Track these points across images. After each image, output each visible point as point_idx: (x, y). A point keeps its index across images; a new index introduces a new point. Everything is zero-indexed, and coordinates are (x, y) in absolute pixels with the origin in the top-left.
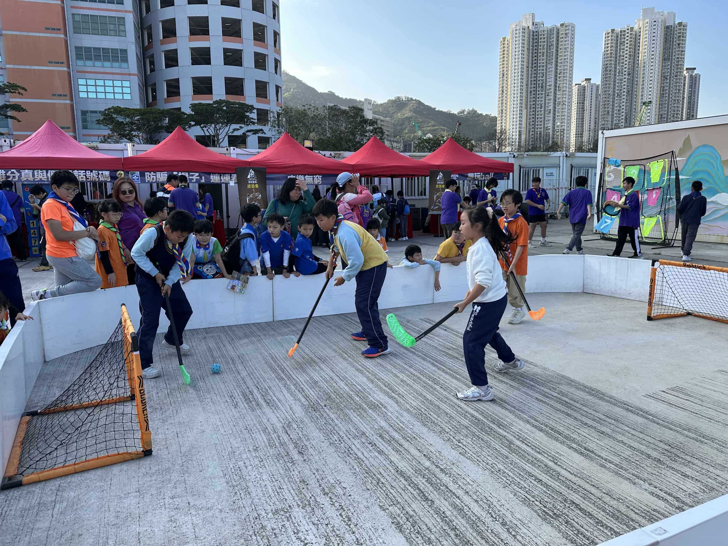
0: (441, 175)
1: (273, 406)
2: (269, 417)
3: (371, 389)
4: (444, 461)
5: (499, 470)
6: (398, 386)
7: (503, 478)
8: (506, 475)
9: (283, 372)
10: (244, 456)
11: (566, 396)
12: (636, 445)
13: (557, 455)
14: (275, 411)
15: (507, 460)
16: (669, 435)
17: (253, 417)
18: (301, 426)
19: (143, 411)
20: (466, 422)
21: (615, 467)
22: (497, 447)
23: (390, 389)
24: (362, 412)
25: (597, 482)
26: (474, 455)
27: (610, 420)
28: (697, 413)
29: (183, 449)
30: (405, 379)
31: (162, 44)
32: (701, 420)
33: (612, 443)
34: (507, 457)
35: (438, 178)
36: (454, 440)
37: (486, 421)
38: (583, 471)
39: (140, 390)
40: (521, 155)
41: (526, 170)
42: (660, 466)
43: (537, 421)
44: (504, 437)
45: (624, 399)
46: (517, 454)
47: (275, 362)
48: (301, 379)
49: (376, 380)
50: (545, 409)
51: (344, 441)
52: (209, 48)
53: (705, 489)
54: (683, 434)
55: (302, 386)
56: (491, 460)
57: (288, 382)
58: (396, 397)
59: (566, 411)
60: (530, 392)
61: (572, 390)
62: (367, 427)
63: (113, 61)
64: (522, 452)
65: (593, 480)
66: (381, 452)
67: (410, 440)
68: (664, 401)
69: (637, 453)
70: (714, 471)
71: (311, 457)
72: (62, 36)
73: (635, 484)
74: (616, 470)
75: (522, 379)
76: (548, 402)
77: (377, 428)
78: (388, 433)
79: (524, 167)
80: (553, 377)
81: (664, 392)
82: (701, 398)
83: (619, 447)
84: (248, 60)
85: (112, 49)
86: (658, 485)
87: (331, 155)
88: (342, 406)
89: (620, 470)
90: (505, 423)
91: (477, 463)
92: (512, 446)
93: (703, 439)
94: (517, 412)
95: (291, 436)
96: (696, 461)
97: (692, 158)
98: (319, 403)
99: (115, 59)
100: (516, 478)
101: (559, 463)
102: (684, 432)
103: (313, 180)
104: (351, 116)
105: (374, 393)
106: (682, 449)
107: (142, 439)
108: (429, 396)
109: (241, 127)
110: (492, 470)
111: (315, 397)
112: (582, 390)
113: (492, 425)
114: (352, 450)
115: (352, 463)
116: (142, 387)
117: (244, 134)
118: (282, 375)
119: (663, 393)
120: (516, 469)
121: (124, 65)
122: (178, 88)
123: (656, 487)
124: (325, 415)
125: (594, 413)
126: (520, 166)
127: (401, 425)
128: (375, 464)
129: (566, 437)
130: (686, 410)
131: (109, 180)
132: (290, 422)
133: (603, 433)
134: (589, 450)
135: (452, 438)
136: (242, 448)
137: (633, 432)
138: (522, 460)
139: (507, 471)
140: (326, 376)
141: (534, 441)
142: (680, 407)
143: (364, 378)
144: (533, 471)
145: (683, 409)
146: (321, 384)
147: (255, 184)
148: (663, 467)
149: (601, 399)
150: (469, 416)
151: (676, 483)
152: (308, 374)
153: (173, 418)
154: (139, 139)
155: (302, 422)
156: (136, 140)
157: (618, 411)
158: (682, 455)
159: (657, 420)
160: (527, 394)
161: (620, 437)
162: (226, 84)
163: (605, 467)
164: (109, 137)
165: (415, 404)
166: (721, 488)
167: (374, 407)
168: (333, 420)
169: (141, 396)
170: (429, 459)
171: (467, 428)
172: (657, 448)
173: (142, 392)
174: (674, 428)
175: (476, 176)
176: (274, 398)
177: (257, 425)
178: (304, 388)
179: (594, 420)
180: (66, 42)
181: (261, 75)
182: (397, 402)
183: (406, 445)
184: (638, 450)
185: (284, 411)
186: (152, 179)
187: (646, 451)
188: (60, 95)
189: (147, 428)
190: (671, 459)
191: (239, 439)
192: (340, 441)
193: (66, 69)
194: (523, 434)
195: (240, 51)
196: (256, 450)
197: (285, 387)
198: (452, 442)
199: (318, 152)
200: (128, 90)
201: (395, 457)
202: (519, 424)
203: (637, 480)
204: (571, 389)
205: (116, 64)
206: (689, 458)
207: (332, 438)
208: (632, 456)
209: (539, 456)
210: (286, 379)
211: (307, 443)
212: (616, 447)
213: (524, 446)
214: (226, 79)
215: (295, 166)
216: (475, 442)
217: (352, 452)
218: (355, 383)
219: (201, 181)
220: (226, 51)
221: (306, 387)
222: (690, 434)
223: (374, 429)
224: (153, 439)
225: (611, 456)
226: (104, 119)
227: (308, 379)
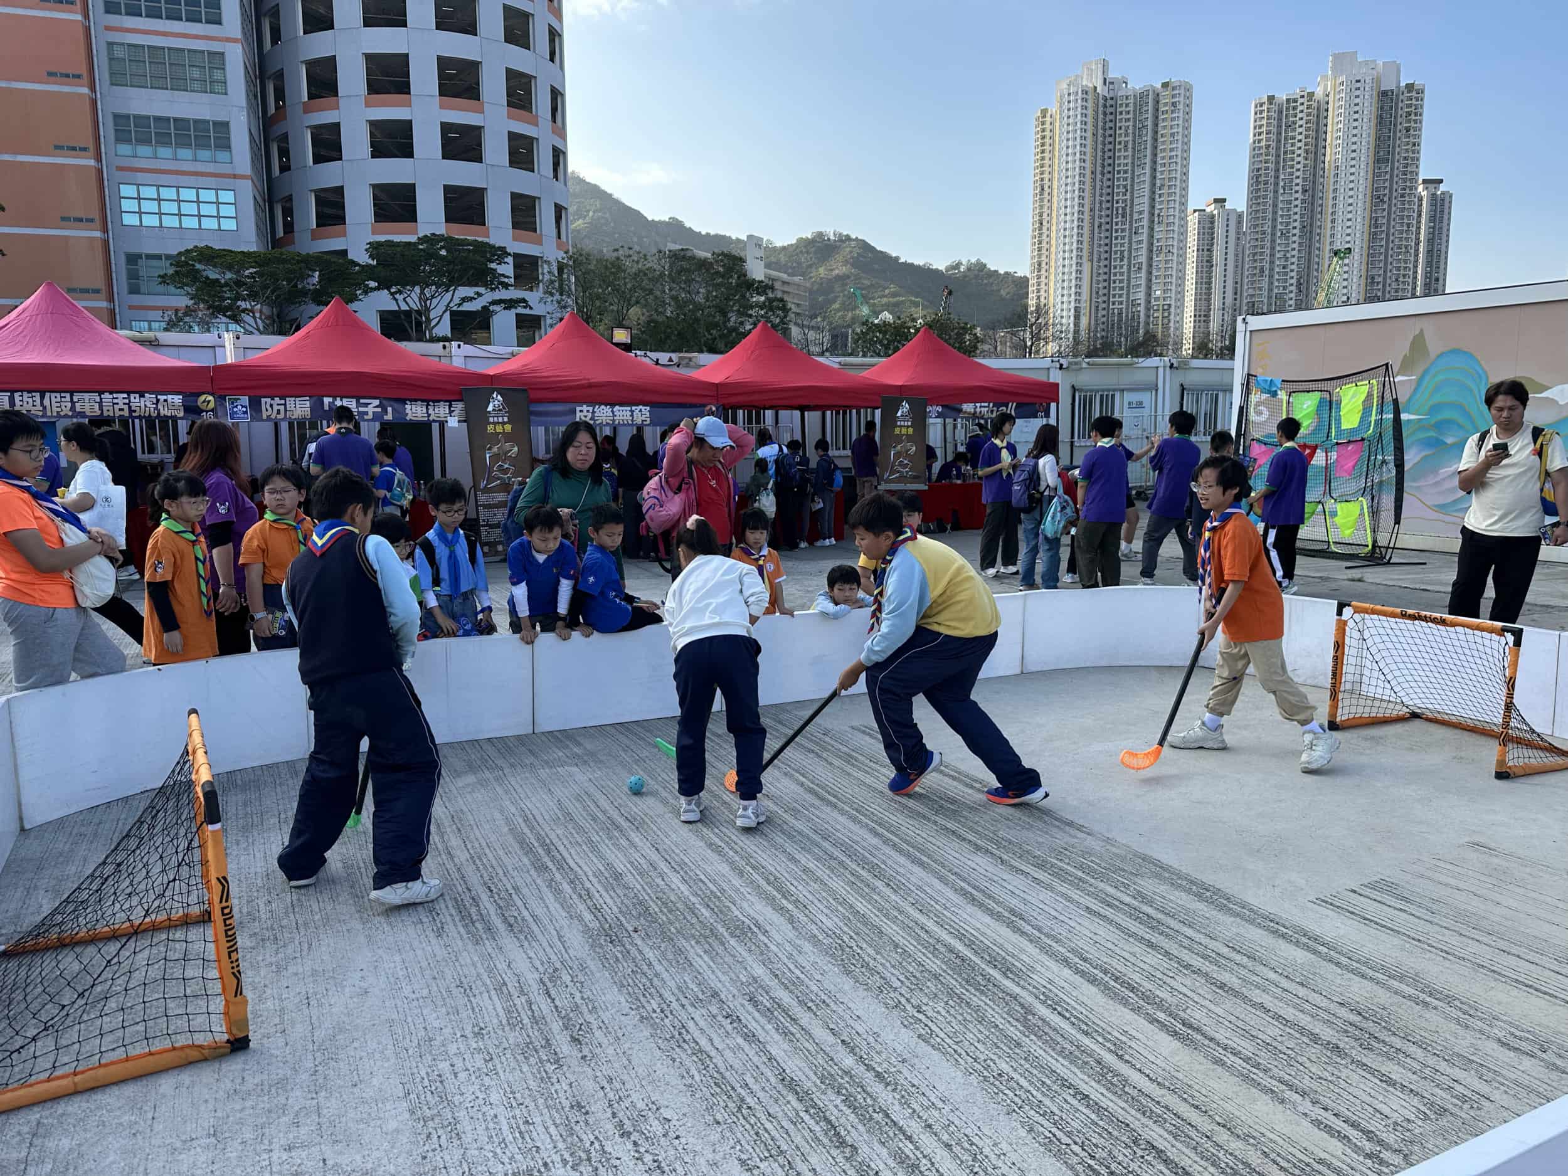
0: (906, 406)
1: (521, 932)
2: (512, 957)
3: (737, 891)
4: (884, 1056)
5: (1000, 1075)
6: (796, 883)
7: (1007, 1092)
8: (1015, 1085)
9: (548, 852)
10: (452, 1049)
11: (1150, 904)
12: (1289, 1013)
13: (1124, 1039)
14: (526, 944)
15: (1017, 1051)
16: (1359, 990)
17: (476, 959)
18: (581, 978)
19: (229, 953)
20: (934, 965)
21: (1244, 1065)
22: (999, 1021)
23: (778, 891)
24: (716, 944)
25: (1203, 1098)
26: (948, 1040)
27: (1238, 958)
28: (1419, 941)
29: (320, 1034)
30: (811, 865)
31: (305, 112)
32: (1428, 955)
33: (1241, 1010)
34: (1018, 1045)
35: (899, 414)
36: (909, 1007)
37: (978, 961)
38: (1176, 1074)
39: (223, 909)
40: (1076, 363)
41: (1085, 397)
42: (1338, 1060)
43: (1085, 960)
44: (1015, 999)
45: (1271, 909)
46: (1040, 1037)
47: (532, 828)
48: (585, 868)
49: (748, 868)
50: (1104, 932)
51: (671, 1012)
52: (410, 122)
53: (1428, 1112)
54: (1389, 989)
55: (588, 885)
56: (983, 1052)
57: (558, 877)
58: (790, 907)
59: (1147, 936)
60: (1075, 894)
61: (1163, 889)
62: (723, 978)
63: (199, 146)
64: (1051, 1033)
65: (1196, 1094)
66: (750, 1037)
67: (814, 1008)
68: (1352, 913)
69: (1292, 1031)
70: (1449, 1071)
71: (598, 1051)
72: (85, 90)
73: (1282, 1101)
74: (1245, 1071)
75: (1059, 864)
76: (1111, 917)
77: (744, 980)
78: (767, 993)
79: (1080, 390)
80: (1123, 859)
81: (1355, 892)
82: (1430, 905)
83: (1254, 1019)
84: (496, 149)
85: (196, 121)
86: (1331, 1104)
87: (671, 360)
88: (673, 930)
89: (1254, 1070)
90: (1019, 966)
91: (953, 1057)
92: (1030, 1017)
93: (1428, 999)
94: (1045, 940)
95: (557, 1003)
96: (1412, 1049)
97: (1427, 378)
98: (622, 925)
99: (202, 142)
100: (1034, 1093)
101: (1127, 1057)
102: (1392, 982)
103: (632, 415)
104: (718, 273)
105: (744, 899)
106: (1386, 1022)
107: (226, 1013)
108: (862, 906)
109: (479, 295)
110: (986, 1073)
111: (615, 909)
112: (1184, 890)
113: (991, 971)
114: (688, 1032)
115: (688, 1062)
116: (227, 901)
117: (484, 308)
118: (546, 859)
119: (1352, 894)
120: (1035, 1072)
121: (222, 155)
122: (342, 206)
123: (1326, 1109)
124: (634, 951)
125: (1205, 940)
126: (1073, 387)
127: (797, 972)
128: (737, 1064)
129: (1145, 997)
130: (1398, 932)
131: (181, 414)
132: (556, 970)
133: (1222, 986)
134: (1191, 1026)
135: (903, 1000)
136: (447, 1031)
137: (1285, 983)
138: (1050, 1051)
139: (1016, 1076)
140: (642, 861)
141: (1078, 1007)
142: (1384, 926)
143: (724, 865)
144: (1072, 1076)
145: (1393, 930)
146: (629, 879)
147: (504, 423)
148: (1343, 1062)
149: (1222, 908)
150: (943, 950)
151: (1368, 1099)
152: (602, 857)
153: (299, 960)
154: (254, 317)
155: (583, 968)
156: (248, 318)
157: (1256, 936)
158: (1384, 1035)
159: (1337, 956)
160: (1068, 899)
161: (1257, 996)
162: (447, 200)
163: (1224, 1064)
164: (189, 311)
165: (829, 923)
166: (1461, 1108)
167: (741, 931)
168: (650, 964)
169: (225, 920)
170: (852, 1051)
171: (936, 977)
172: (1333, 1019)
173: (226, 911)
174: (1371, 973)
175: (978, 410)
176: (525, 913)
177: (485, 976)
178: (592, 890)
179: (1205, 957)
180: (94, 102)
181: (524, 182)
182: (791, 920)
183: (805, 1018)
184: (1293, 1025)
185: (545, 944)
186: (275, 411)
187: (1309, 1027)
188: (81, 220)
189: (238, 991)
190: (1361, 1045)
191: (444, 1010)
192: (662, 1011)
193: (92, 162)
194: (1054, 990)
195: (479, 129)
196: (479, 1034)
197: (550, 886)
198: (905, 1010)
199: (642, 353)
200: (229, 211)
201: (778, 1047)
202: (1048, 969)
203: (1288, 1094)
204: (1162, 887)
205: (204, 154)
206: (1398, 1043)
207: (646, 1005)
208: (1280, 1039)
209: (1086, 1041)
210: (554, 870)
211: (590, 1018)
212: (1247, 1019)
213: (1055, 1019)
214: (447, 189)
215: (591, 386)
216: (952, 1011)
217: (687, 1038)
218: (703, 877)
219: (386, 417)
220: (446, 128)
221: (596, 887)
222: (1404, 987)
223: (739, 984)
224: (255, 1013)
225: (1235, 1039)
226: (176, 272)
227: (602, 869)
